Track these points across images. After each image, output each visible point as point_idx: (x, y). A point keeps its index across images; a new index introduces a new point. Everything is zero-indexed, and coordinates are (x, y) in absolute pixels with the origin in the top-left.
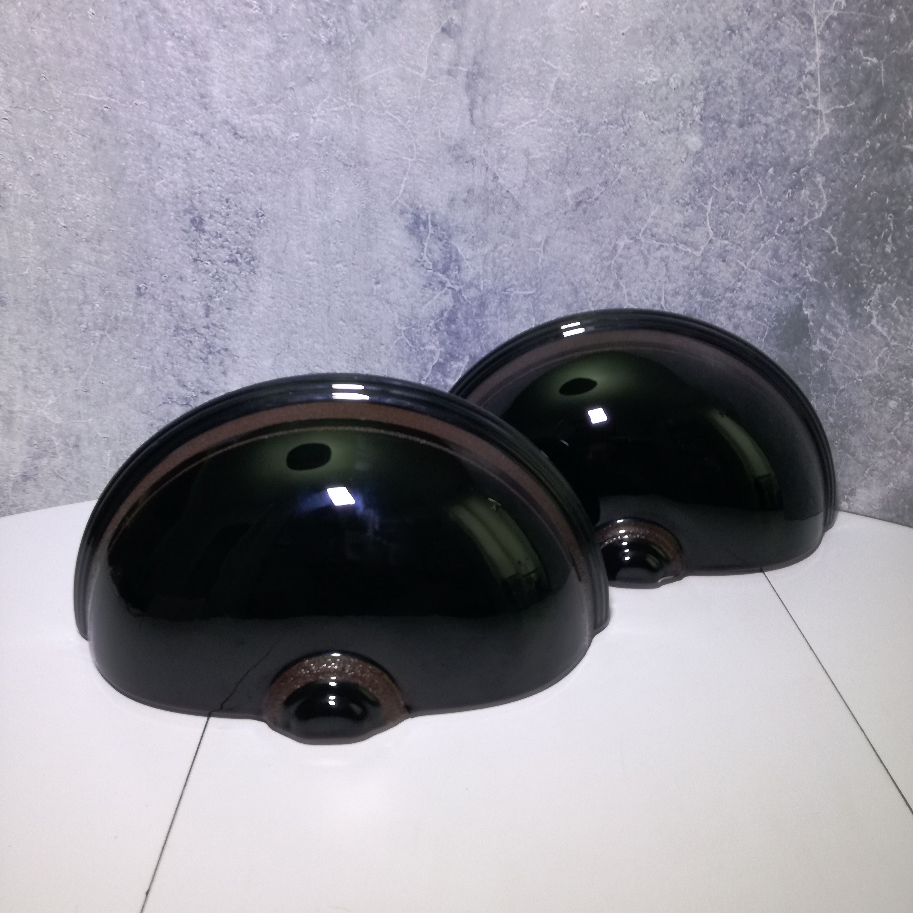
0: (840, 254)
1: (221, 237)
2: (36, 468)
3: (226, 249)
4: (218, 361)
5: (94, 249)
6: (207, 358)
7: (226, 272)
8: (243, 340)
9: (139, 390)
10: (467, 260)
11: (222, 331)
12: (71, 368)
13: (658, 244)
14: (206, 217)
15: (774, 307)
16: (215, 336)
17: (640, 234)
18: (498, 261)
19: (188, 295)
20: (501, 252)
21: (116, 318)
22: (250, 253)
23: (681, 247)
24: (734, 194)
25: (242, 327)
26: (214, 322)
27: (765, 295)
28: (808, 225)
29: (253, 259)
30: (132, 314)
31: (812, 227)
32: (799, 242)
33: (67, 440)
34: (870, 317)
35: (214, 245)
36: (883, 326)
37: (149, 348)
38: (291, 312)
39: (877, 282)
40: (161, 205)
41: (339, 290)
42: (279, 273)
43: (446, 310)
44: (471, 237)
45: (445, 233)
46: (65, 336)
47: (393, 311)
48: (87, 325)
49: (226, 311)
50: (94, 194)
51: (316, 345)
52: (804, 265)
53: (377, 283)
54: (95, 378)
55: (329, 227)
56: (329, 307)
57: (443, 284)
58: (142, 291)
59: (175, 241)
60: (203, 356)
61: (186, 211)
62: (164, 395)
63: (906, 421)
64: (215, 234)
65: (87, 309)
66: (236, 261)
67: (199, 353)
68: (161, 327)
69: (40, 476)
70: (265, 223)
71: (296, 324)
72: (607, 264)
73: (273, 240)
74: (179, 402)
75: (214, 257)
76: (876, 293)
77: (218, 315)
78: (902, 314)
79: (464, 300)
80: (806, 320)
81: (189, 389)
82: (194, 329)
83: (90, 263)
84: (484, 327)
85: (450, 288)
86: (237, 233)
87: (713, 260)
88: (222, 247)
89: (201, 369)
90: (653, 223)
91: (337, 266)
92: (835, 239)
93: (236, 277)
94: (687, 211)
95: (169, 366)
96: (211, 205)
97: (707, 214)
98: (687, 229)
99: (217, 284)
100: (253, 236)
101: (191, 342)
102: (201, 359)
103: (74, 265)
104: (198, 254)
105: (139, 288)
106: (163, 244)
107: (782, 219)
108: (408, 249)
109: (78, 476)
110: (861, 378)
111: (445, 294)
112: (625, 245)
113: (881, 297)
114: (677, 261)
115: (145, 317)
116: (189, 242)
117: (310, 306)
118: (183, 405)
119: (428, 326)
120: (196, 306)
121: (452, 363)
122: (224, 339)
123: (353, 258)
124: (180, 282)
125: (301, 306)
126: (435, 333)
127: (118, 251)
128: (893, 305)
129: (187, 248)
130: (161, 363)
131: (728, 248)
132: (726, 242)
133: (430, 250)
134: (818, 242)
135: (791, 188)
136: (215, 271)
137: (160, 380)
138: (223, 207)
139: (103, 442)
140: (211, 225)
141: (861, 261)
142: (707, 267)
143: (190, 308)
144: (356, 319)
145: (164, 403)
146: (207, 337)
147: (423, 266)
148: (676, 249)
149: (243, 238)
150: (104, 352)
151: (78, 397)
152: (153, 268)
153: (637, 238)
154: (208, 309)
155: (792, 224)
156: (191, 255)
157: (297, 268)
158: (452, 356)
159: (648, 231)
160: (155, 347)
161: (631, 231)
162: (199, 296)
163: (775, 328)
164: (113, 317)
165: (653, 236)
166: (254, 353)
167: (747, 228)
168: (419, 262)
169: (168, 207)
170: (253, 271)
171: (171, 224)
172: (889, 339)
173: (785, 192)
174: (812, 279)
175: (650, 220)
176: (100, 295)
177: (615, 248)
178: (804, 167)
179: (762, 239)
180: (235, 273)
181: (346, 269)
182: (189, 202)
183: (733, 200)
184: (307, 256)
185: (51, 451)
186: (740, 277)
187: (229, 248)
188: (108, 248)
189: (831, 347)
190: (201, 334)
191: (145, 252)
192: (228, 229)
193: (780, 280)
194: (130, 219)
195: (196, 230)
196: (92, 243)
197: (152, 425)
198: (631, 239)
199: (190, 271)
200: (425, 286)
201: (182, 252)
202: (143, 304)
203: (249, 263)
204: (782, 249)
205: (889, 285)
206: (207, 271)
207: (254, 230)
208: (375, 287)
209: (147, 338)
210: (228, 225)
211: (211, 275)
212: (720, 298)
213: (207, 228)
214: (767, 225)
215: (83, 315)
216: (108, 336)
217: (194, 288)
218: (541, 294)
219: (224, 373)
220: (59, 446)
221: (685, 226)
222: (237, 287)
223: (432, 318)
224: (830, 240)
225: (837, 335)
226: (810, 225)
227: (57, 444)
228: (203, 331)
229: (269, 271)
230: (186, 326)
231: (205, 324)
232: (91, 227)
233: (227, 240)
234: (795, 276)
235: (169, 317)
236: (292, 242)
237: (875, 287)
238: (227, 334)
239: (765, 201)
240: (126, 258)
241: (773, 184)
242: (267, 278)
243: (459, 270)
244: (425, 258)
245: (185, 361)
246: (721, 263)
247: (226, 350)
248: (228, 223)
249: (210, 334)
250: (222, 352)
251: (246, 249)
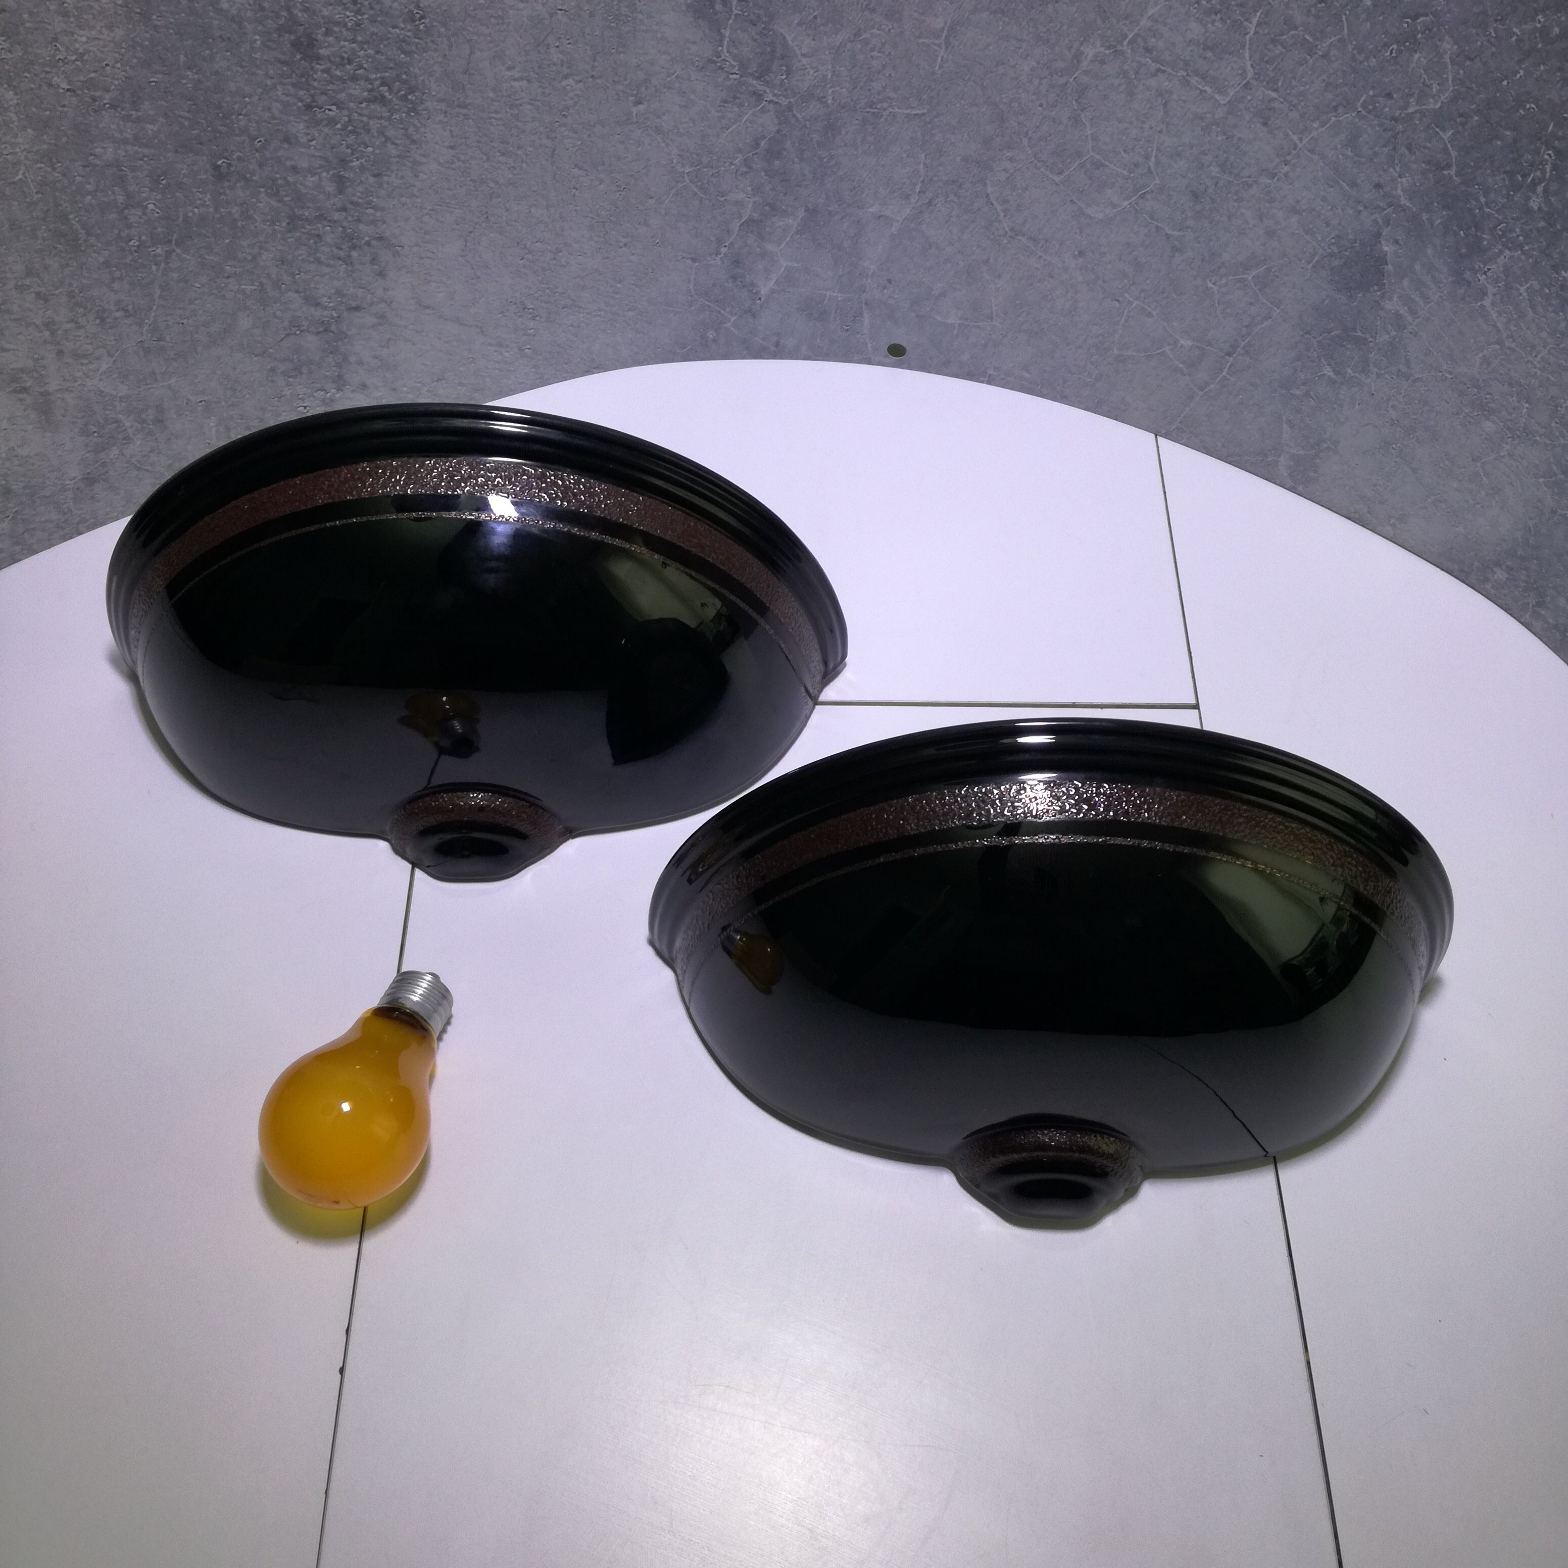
0: (1457, 180)
1: (350, 62)
2: (104, 464)
3: (362, 83)
4: (368, 258)
5: (127, 118)
6: (349, 256)
7: (365, 119)
8: (407, 220)
9: (245, 322)
10: (803, 55)
11: (370, 211)
12: (127, 311)
13: (1155, 66)
14: (319, 34)
15: (1335, 222)
16: (359, 221)
17: (1125, 43)
18: (861, 57)
19: (304, 164)
20: (866, 42)
21: (186, 220)
22: (405, 82)
23: (1194, 80)
24: (1299, 19)
25: (403, 199)
26: (355, 199)
27: (1324, 199)
28: (1416, 112)
29: (412, 91)
30: (211, 210)
31: (1421, 120)
32: (1395, 136)
33: (143, 416)
34: (1483, 293)
35: (340, 78)
36: (1499, 314)
37: (249, 258)
38: (486, 165)
39: (1505, 245)
40: (235, 26)
41: (569, 120)
42: (458, 106)
43: (764, 137)
44: (811, 18)
45: (761, 12)
46: (107, 264)
47: (667, 145)
48: (139, 240)
49: (372, 180)
50: (110, 28)
51: (533, 210)
52: (1396, 175)
53: (638, 103)
54: (169, 318)
55: (547, 22)
56: (554, 150)
57: (758, 96)
58: (224, 170)
59: (269, 82)
60: (342, 254)
61: (280, 30)
62: (286, 323)
63: (1503, 457)
64: (338, 60)
65: (134, 215)
66: (382, 100)
67: (335, 251)
68: (264, 221)
69: (111, 473)
70: (428, 30)
71: (497, 183)
72: (1062, 81)
73: (445, 56)
74: (312, 329)
75: (342, 96)
76: (1501, 260)
77: (360, 189)
78: (1533, 307)
79: (797, 120)
80: (1382, 260)
81: (325, 308)
82: (321, 215)
83: (125, 141)
84: (832, 163)
85: (770, 102)
86: (378, 52)
87: (1247, 117)
88: (354, 78)
89: (342, 274)
90: (1150, 30)
91: (564, 83)
92: (1454, 154)
93: (385, 124)
94: (1213, 22)
95: (287, 279)
96: (326, 13)
97: (1248, 37)
98: (1209, 54)
99: (351, 139)
100: (409, 54)
101: (318, 236)
102: (339, 259)
103: (98, 150)
104: (312, 96)
105: (217, 168)
106: (248, 89)
107: (1373, 88)
108: (694, 43)
109: (170, 462)
110: (1451, 373)
111: (763, 111)
112: (1096, 56)
113: (1507, 271)
114: (1185, 101)
115: (235, 210)
116: (294, 79)
117: (520, 152)
118: (318, 333)
119: (731, 164)
120: (320, 179)
121: (775, 219)
122: (374, 223)
123: (593, 67)
124: (286, 146)
125: (503, 154)
126: (744, 174)
127: (170, 114)
128: (1522, 290)
129: (292, 90)
130: (274, 276)
131: (1276, 105)
132: (1274, 95)
133: (733, 42)
134: (1425, 147)
135: (1397, 42)
136: (346, 119)
137: (275, 303)
138: (348, 13)
139: (200, 409)
140: (330, 45)
141: (1487, 204)
142: (1235, 126)
143: (310, 185)
144: (603, 164)
145: (288, 335)
146: (345, 224)
147: (721, 68)
148: (1185, 82)
149: (389, 59)
150: (175, 275)
151: (147, 351)
152: (237, 132)
153: (1119, 48)
154: (341, 183)
155: (1389, 102)
156: (301, 100)
157: (491, 95)
158: (773, 207)
159: (1140, 40)
160: (260, 253)
161: (1109, 33)
162: (322, 162)
163: (1331, 255)
164: (180, 220)
165: (1148, 50)
166: (427, 237)
167: (1313, 82)
168: (715, 62)
169: (249, 27)
170: (414, 109)
171: (258, 55)
172: (1505, 335)
173: (1386, 45)
174: (1404, 201)
175: (1144, 23)
176: (152, 190)
177: (1078, 57)
178: (1427, 15)
179: (1335, 108)
180: (381, 118)
181: (581, 85)
182: (285, 14)
183: (1296, 28)
184: (509, 73)
185: (120, 436)
186: (1288, 158)
187: (367, 79)
188: (152, 112)
189: (1413, 313)
190: (335, 222)
191: (219, 107)
192: (362, 49)
193: (1353, 184)
194: (182, 58)
195: (301, 59)
196: (123, 109)
197: (273, 370)
198: (1109, 48)
199: (301, 126)
200: (726, 102)
201: (284, 98)
202: (228, 192)
203: (404, 98)
204: (1365, 136)
205: (1523, 257)
206: (332, 122)
207: (409, 44)
208: (634, 110)
209: (245, 243)
210: (361, 42)
211: (339, 126)
212: (1250, 181)
213: (323, 52)
214: (1346, 89)
215: (129, 226)
216: (178, 250)
217: (312, 151)
218: (936, 116)
219: (381, 274)
220: (131, 427)
221: (1206, 48)
222: (388, 139)
223: (740, 151)
224: (1445, 150)
225: (1426, 299)
226: (1418, 115)
227: (128, 424)
228: (336, 216)
229: (443, 106)
230: (307, 214)
231: (339, 205)
232: (116, 82)
233: (361, 67)
234: (1378, 186)
235: (274, 204)
236: (478, 53)
237: (1501, 252)
238: (378, 214)
239: (1350, 47)
240: (186, 123)
241: (1368, 25)
242: (441, 117)
243: (789, 72)
244: (725, 54)
245: (312, 267)
246: (1258, 125)
247: (380, 239)
248: (360, 38)
249: (350, 218)
250: (374, 243)
251: (398, 76)
